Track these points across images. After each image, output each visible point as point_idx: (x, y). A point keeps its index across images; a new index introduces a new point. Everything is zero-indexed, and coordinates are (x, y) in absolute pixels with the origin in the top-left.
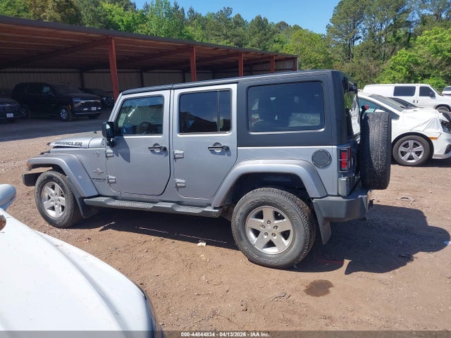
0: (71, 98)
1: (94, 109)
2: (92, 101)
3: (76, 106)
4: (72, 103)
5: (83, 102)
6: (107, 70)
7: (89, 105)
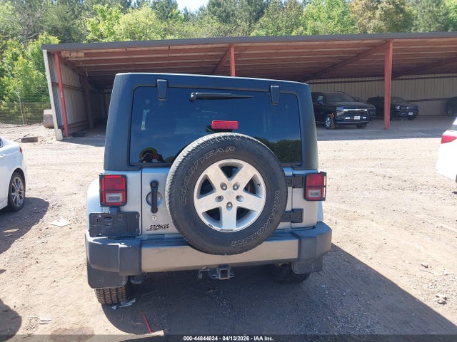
0: (335, 107)
1: (358, 118)
2: (357, 110)
3: (338, 114)
4: (335, 112)
5: (346, 110)
6: (380, 78)
7: (352, 114)
